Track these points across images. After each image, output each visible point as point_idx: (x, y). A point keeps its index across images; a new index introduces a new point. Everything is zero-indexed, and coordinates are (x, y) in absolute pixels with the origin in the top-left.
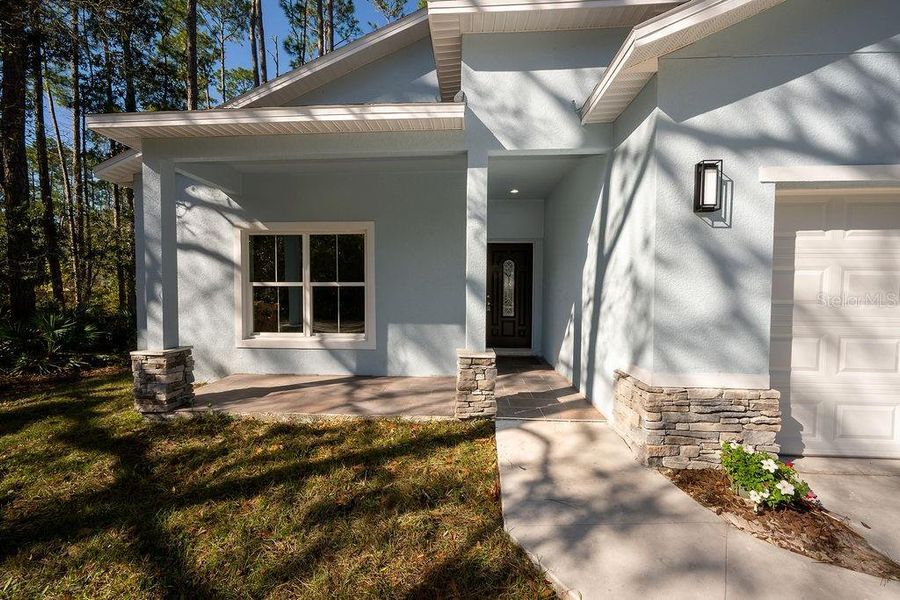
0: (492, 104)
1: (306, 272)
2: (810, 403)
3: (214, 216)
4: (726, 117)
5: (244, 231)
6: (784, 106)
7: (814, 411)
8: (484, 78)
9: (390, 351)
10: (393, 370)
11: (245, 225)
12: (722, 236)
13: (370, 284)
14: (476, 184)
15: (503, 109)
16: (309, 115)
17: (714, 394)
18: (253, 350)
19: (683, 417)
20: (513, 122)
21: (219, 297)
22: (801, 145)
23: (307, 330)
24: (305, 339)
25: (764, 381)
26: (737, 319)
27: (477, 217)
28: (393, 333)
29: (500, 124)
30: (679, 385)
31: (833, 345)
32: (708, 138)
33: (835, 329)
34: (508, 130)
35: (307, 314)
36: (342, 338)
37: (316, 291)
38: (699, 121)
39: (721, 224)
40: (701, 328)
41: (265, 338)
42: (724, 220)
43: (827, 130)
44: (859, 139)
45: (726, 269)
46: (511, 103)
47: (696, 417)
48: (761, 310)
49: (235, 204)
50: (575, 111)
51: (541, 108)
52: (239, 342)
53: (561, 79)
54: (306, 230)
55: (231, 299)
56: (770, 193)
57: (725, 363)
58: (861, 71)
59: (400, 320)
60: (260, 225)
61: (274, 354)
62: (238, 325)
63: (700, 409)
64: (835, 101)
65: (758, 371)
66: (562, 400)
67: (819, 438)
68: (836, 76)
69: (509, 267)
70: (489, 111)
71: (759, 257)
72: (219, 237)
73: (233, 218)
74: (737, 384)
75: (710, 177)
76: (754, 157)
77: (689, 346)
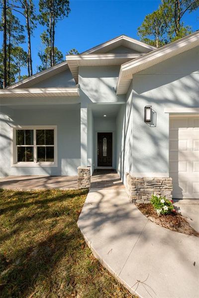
0: (88, 88)
1: (35, 142)
2: (185, 182)
3: (4, 124)
4: (154, 93)
5: (14, 128)
6: (172, 90)
7: (186, 184)
8: (86, 80)
9: (62, 167)
10: (63, 173)
11: (15, 126)
12: (153, 130)
13: (55, 146)
14: (84, 113)
15: (92, 90)
16: (28, 91)
17: (152, 179)
18: (17, 168)
19: (142, 187)
20: (95, 94)
21: (6, 150)
23: (35, 161)
24: (34, 164)
25: (167, 175)
26: (159, 156)
27: (84, 124)
28: (63, 162)
29: (91, 95)
30: (141, 177)
31: (191, 164)
32: (149, 100)
33: (191, 159)
34: (93, 96)
35: (35, 156)
36: (46, 164)
37: (38, 148)
38: (146, 94)
39: (153, 126)
40: (148, 159)
41: (21, 164)
42: (154, 125)
43: (185, 97)
44: (194, 100)
45: (155, 140)
46: (94, 88)
47: (146, 187)
48: (166, 153)
49: (11, 120)
50: (114, 90)
51: (104, 90)
52: (12, 165)
53: (110, 81)
54: (35, 128)
55: (9, 151)
56: (167, 116)
57: (155, 170)
58: (194, 80)
59: (65, 157)
60: (19, 127)
61: (24, 169)
62: (12, 159)
63: (147, 184)
64: (187, 88)
65: (166, 172)
66: (114, 183)
67: (187, 193)
68: (186, 81)
69: (105, 140)
70: (87, 90)
71: (165, 136)
72: (6, 130)
73: (11, 124)
74: (159, 176)
75: (148, 111)
76: (163, 105)
77: (144, 165)
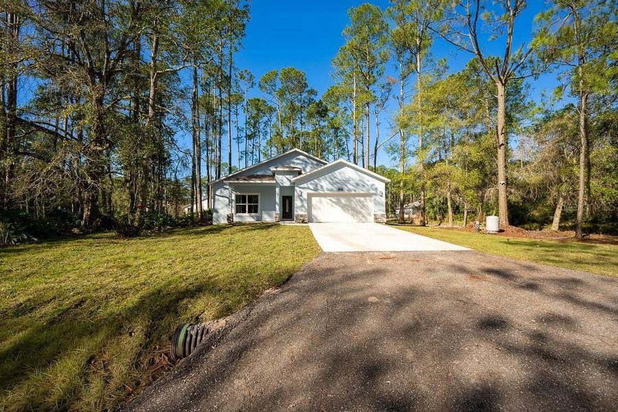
0: (279, 180)
1: (247, 202)
2: (314, 216)
4: (302, 186)
8: (278, 177)
9: (263, 216)
10: (263, 219)
11: (236, 193)
13: (259, 204)
14: (277, 190)
17: (301, 214)
18: (238, 216)
19: (298, 217)
22: (309, 188)
23: (247, 213)
25: (306, 213)
26: (303, 206)
27: (277, 194)
28: (263, 212)
32: (301, 188)
33: (317, 209)
34: (281, 183)
35: (247, 210)
36: (253, 214)
37: (249, 205)
38: (300, 186)
41: (239, 214)
42: (302, 196)
43: (311, 187)
45: (302, 201)
46: (281, 180)
47: (300, 217)
48: (306, 205)
49: (234, 190)
50: (290, 181)
51: (285, 180)
52: (234, 215)
54: (247, 194)
56: (307, 193)
59: (265, 211)
60: (239, 193)
61: (240, 217)
62: (234, 212)
64: (312, 184)
67: (315, 220)
69: (287, 202)
71: (305, 199)
73: (234, 192)
74: (304, 213)
75: (300, 192)
76: (305, 190)
